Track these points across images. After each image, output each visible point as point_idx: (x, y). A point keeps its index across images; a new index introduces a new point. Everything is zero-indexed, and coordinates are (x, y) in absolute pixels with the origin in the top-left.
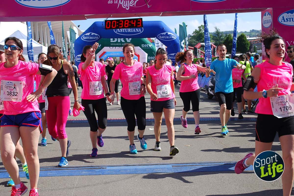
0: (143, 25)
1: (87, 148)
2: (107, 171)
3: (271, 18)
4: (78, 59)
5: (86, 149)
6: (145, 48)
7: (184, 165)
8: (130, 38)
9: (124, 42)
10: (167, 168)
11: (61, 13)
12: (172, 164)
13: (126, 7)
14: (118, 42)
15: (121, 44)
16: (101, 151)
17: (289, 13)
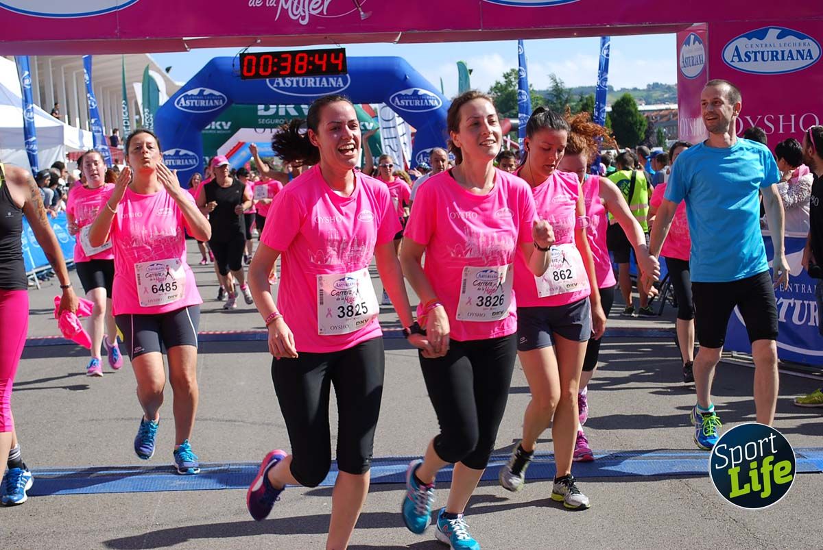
0: (348, 67)
2: (243, 478)
3: (703, 52)
9: (298, 114)
11: (116, 31)
13: (301, 16)
14: (280, 114)
16: (226, 421)
17: (754, 39)
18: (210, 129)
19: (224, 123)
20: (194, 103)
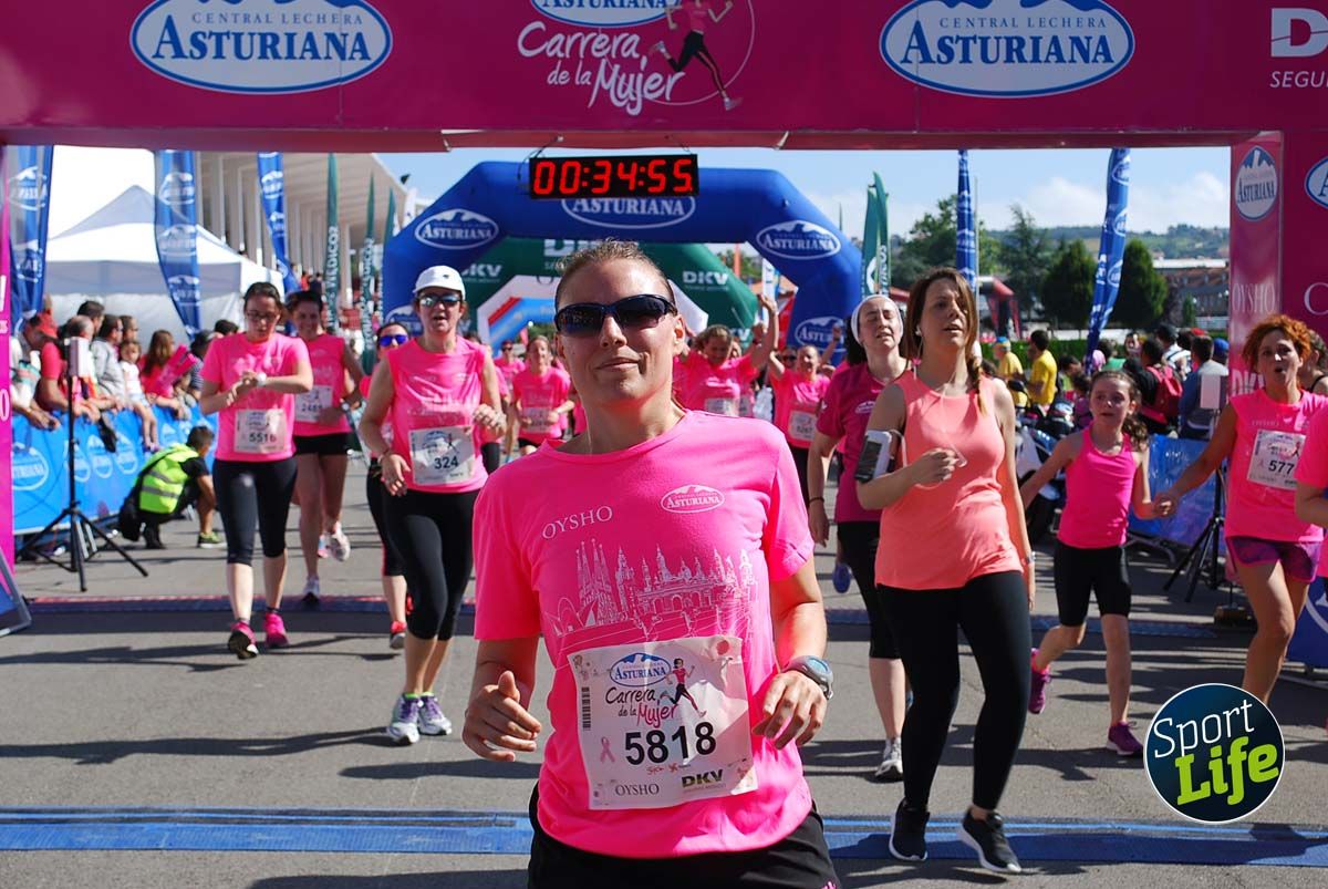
0: (701, 185)
2: (518, 836)
3: (1274, 178)
6: (697, 288)
11: (337, 117)
13: (630, 101)
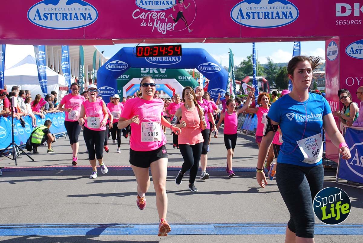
1: (111, 202)
2: (135, 230)
3: (337, 49)
4: (102, 93)
5: (109, 203)
6: (182, 81)
7: (229, 225)
8: (165, 68)
9: (158, 72)
10: (209, 229)
11: (84, 36)
12: (214, 223)
14: (150, 72)
15: (154, 75)
16: (127, 205)
17: (360, 44)
18: (120, 78)
19: (126, 76)
20: (114, 67)
